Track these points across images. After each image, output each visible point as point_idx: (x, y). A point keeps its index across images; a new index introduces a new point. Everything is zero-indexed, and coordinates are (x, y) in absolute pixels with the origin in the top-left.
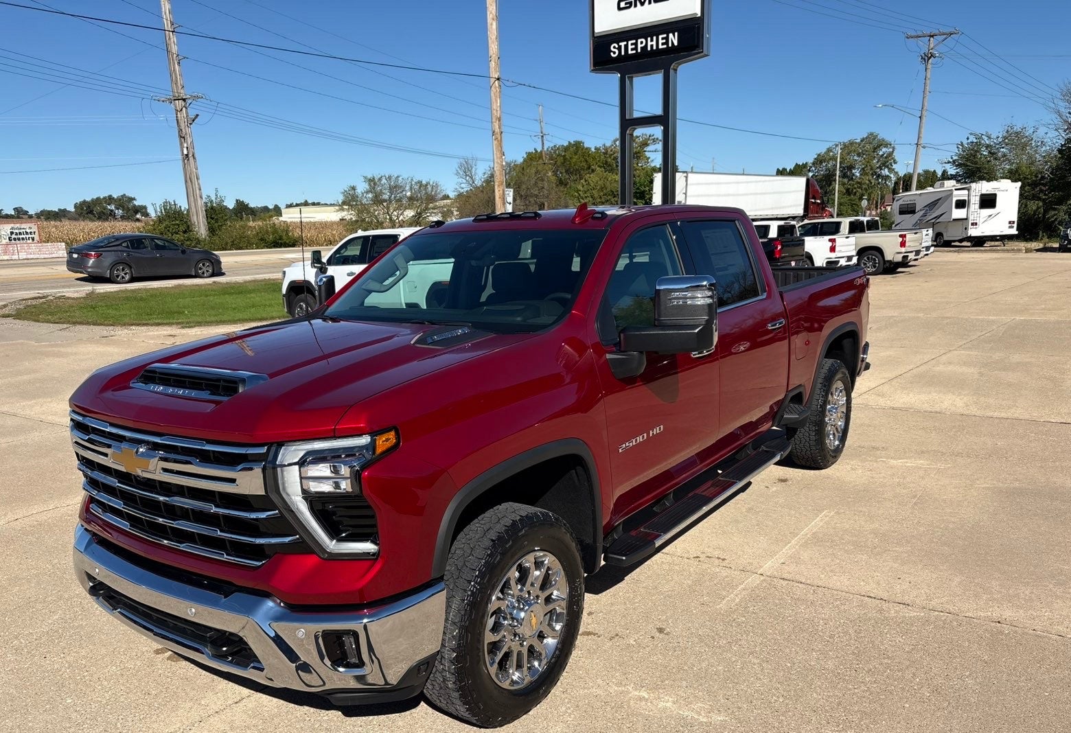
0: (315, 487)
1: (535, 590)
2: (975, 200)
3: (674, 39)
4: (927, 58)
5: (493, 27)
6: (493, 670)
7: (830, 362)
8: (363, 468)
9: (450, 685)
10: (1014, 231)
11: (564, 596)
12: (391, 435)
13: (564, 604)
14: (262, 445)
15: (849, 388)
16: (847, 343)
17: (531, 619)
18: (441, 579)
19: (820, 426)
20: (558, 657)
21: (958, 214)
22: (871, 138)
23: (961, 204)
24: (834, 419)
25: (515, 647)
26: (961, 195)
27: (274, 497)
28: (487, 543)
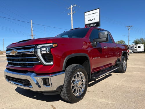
0: (43, 52)
1: (80, 79)
2: (138, 47)
3: (96, 24)
4: (129, 29)
5: (72, 24)
6: (73, 91)
7: (123, 57)
8: (51, 48)
9: (65, 93)
10: (143, 51)
11: (85, 81)
12: (56, 44)
13: (85, 83)
14: (34, 45)
15: (126, 61)
16: (125, 54)
17: (79, 84)
18: (64, 71)
19: (122, 66)
20: (84, 92)
21: (135, 49)
22: (122, 40)
23: (136, 47)
24: (124, 66)
25: (77, 88)
26: (136, 46)
27: (36, 54)
28: (72, 68)
